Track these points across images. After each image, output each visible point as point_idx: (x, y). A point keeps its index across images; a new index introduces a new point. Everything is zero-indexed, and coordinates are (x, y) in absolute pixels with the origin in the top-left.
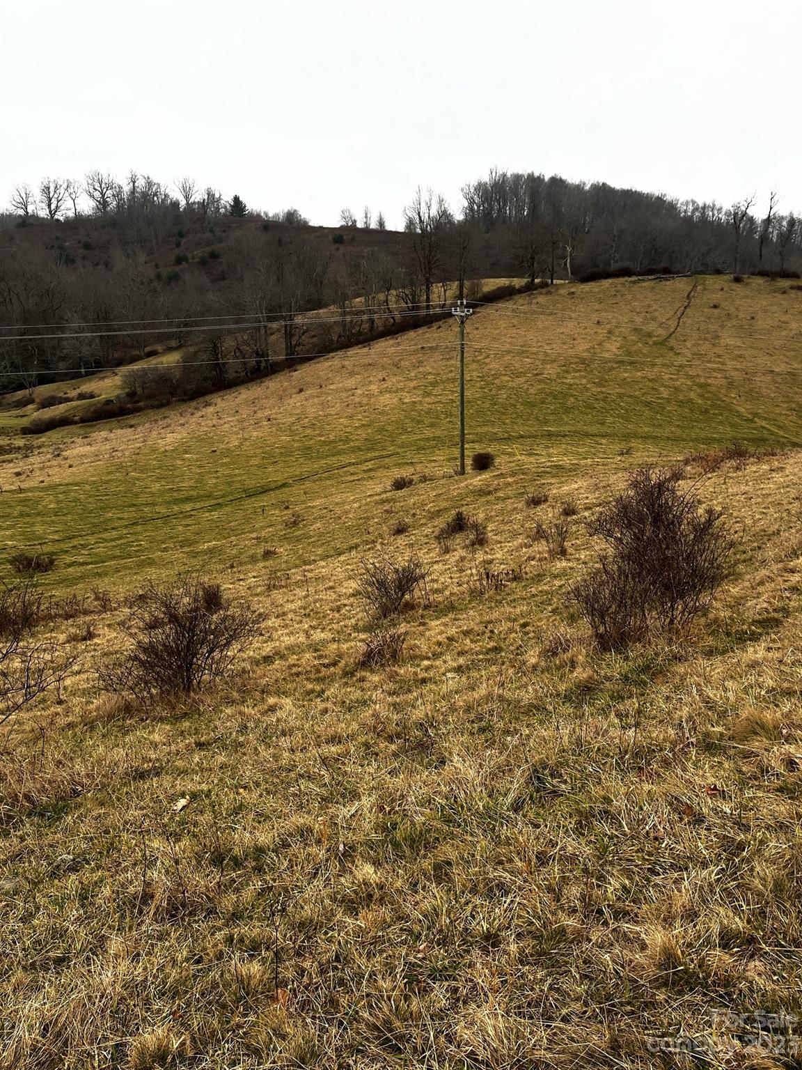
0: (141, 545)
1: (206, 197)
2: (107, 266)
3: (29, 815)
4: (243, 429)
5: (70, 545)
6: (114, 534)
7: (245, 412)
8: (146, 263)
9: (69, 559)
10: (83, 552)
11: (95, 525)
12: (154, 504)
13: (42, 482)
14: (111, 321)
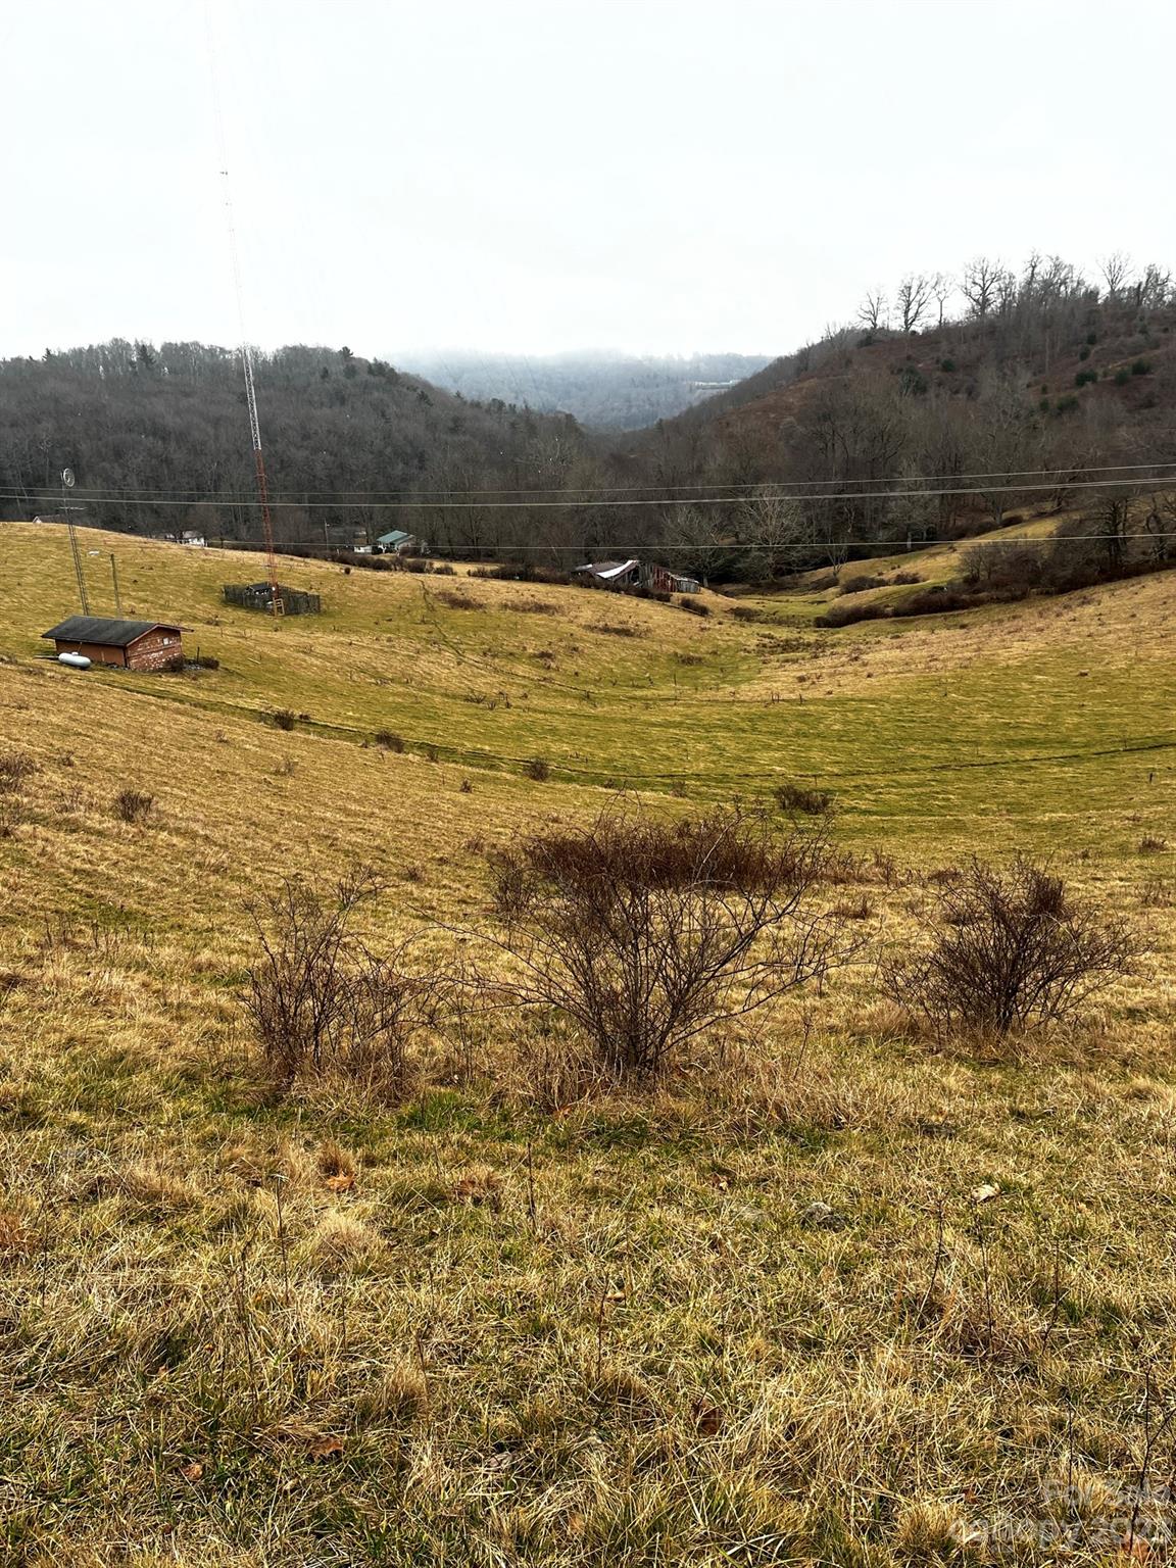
0: (949, 799)
1: (1144, 280)
2: (970, 394)
3: (778, 1132)
4: (1138, 644)
5: (853, 784)
6: (914, 777)
7: (1145, 618)
8: (1028, 386)
9: (847, 803)
10: (867, 796)
11: (889, 762)
12: (977, 743)
13: (830, 693)
14: (961, 473)
